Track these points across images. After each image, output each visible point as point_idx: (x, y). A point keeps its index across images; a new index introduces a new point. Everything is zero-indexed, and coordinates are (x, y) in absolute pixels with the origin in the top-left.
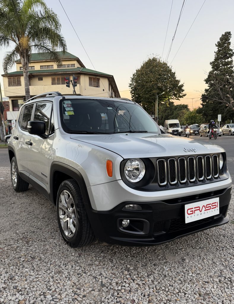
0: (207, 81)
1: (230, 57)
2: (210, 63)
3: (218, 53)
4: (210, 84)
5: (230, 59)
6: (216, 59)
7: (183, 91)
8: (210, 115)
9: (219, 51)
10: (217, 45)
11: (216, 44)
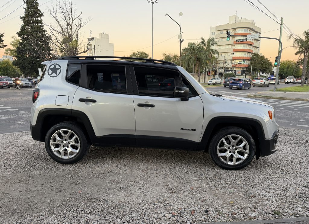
0: (20, 34)
1: (40, 17)
2: (21, 17)
3: (27, 10)
4: (22, 37)
5: (39, 19)
6: (27, 15)
7: (3, 41)
8: (29, 68)
9: (28, 8)
10: (26, 1)
11: (24, 1)
